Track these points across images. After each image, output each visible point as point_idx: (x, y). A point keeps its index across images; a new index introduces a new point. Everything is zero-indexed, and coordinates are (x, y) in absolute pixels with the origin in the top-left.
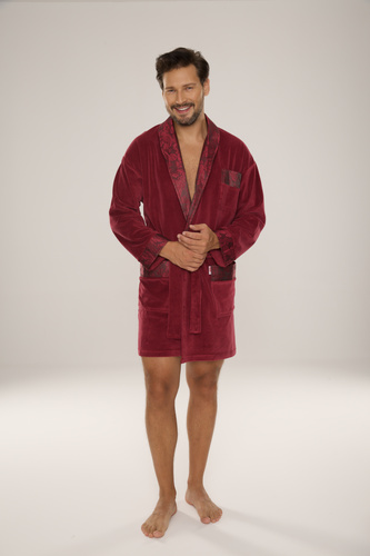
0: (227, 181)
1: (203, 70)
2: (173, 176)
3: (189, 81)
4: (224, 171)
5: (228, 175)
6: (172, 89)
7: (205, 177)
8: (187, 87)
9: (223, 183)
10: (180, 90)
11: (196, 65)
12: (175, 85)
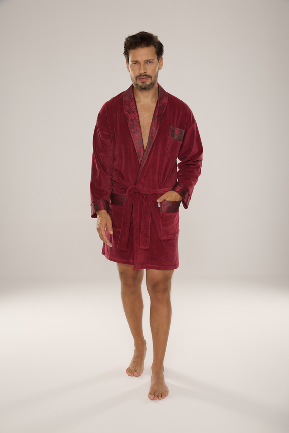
0: (173, 135)
1: (159, 50)
2: (132, 131)
3: (150, 58)
4: (171, 127)
5: (174, 130)
6: (136, 62)
7: (156, 132)
8: (148, 62)
9: (170, 137)
10: (142, 63)
11: (155, 46)
12: (139, 59)
